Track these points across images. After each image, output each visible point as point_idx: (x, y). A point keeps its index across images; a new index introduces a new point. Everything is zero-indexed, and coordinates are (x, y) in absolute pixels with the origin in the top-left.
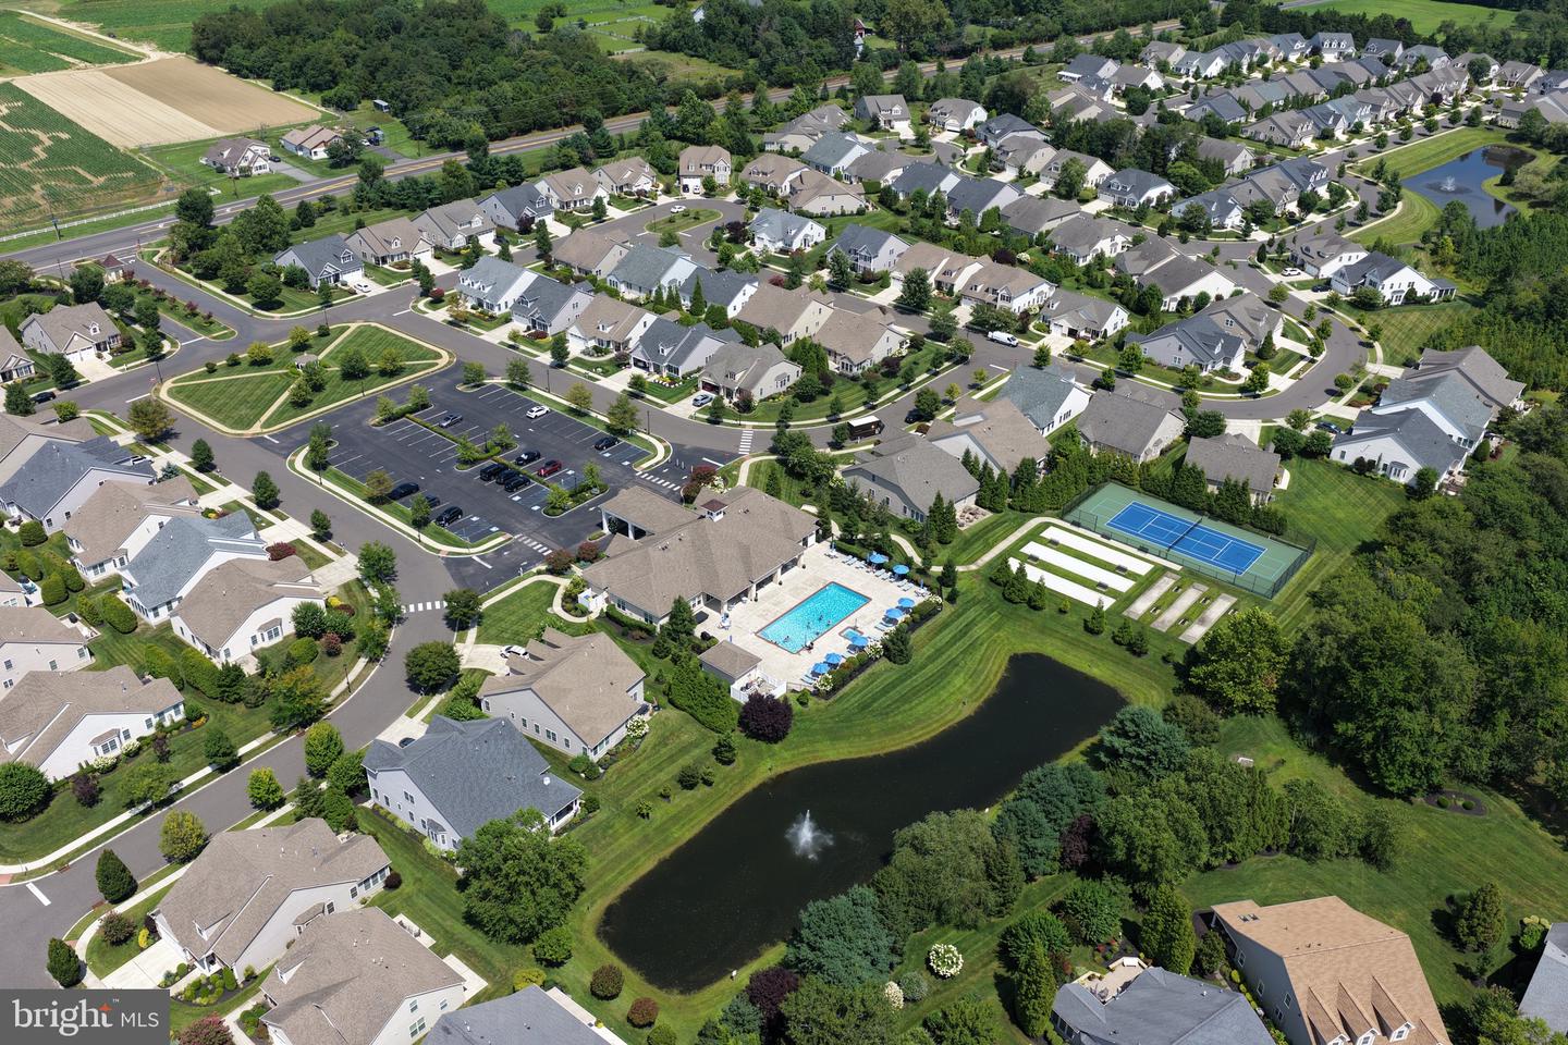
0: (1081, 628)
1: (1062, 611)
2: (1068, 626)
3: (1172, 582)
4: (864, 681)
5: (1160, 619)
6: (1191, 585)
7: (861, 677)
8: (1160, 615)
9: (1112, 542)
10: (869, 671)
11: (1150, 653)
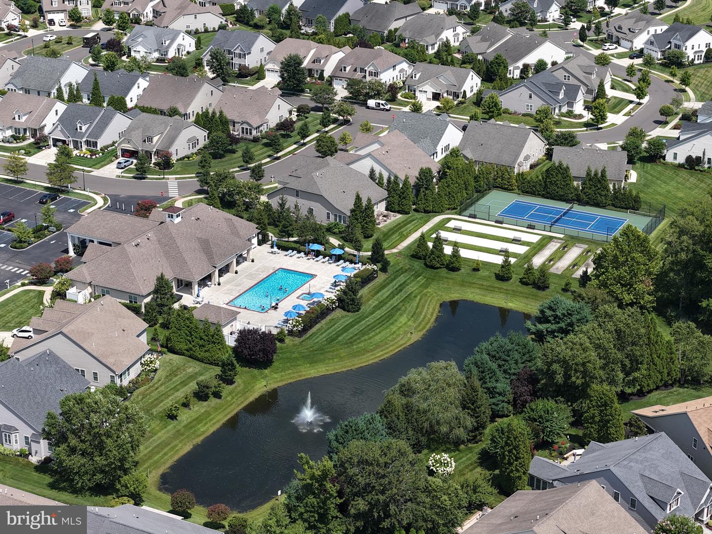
0: (493, 278)
1: (476, 270)
2: (483, 278)
3: (558, 245)
4: (326, 324)
5: (554, 267)
6: (574, 245)
7: (323, 322)
8: (554, 264)
9: (504, 225)
10: (329, 318)
11: (552, 287)
